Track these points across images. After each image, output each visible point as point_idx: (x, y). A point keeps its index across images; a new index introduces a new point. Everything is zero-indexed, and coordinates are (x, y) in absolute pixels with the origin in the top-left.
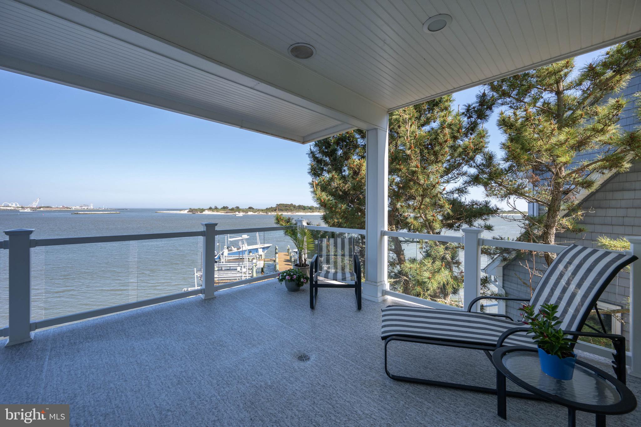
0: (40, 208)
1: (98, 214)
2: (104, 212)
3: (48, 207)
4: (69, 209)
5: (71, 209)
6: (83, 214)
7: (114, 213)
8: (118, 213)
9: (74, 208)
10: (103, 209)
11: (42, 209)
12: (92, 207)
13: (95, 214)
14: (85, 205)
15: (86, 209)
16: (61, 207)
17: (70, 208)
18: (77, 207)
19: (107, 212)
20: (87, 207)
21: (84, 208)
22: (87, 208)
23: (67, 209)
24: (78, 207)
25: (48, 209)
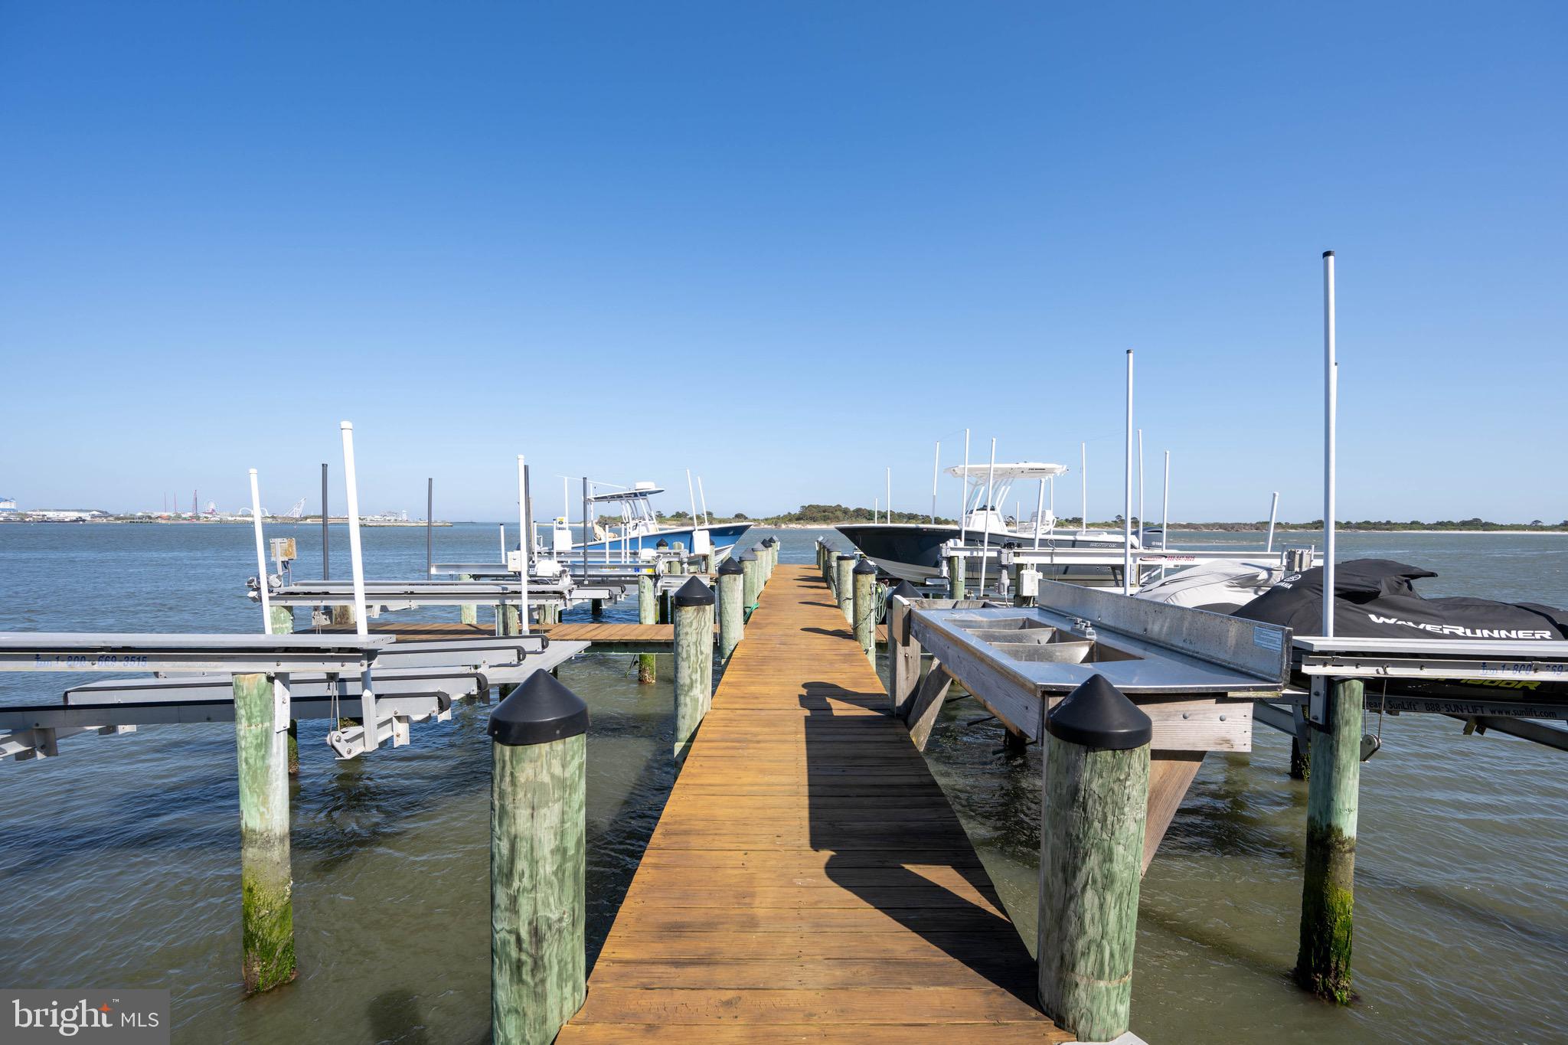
0: (306, 518)
11: (309, 521)
12: (405, 518)
14: (391, 513)
15: (392, 521)
21: (389, 519)
22: (396, 520)
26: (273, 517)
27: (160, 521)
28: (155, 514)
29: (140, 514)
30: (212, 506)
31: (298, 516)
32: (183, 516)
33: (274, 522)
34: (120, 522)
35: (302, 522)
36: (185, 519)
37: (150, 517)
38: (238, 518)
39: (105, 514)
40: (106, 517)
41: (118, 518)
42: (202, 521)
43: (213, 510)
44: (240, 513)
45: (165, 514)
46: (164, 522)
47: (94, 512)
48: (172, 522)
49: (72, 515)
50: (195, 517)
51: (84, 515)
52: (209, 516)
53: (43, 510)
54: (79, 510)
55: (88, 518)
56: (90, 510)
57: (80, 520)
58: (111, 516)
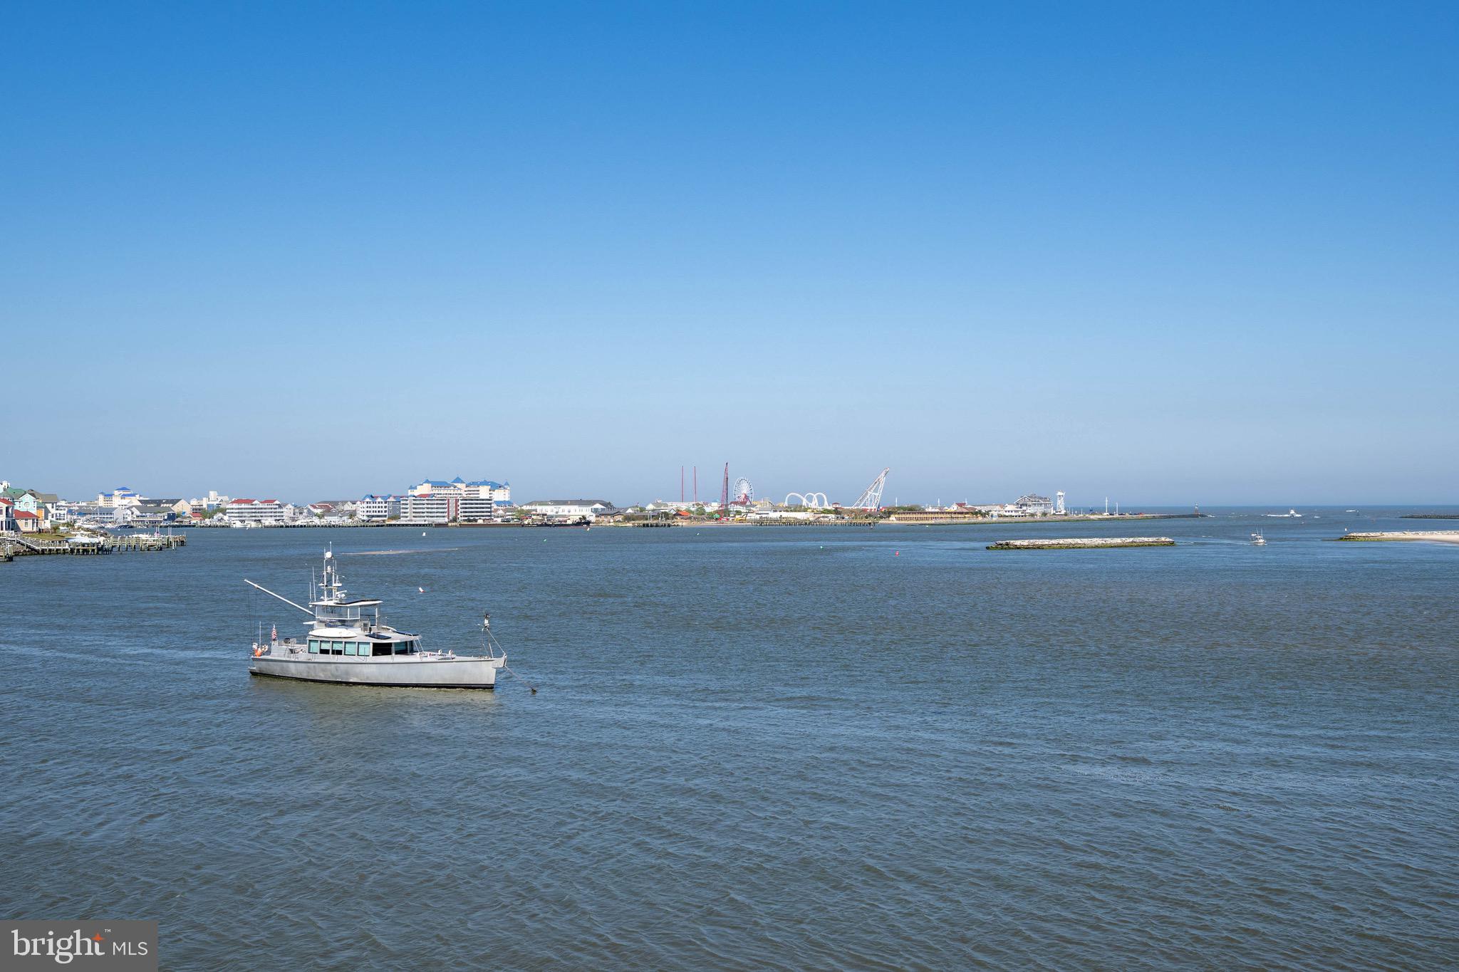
0: (889, 513)
1: (1086, 547)
2: (1109, 541)
3: (911, 510)
4: (980, 519)
5: (987, 519)
6: (1027, 548)
7: (1150, 545)
8: (1165, 545)
9: (996, 511)
10: (1106, 515)
11: (893, 518)
12: (1060, 507)
13: (1073, 547)
14: (1037, 499)
15: (1037, 517)
16: (954, 508)
17: (984, 515)
18: (1009, 508)
19: (1118, 541)
20: (1042, 510)
21: (1030, 510)
22: (1045, 515)
23: (973, 520)
25: (912, 520)
26: (836, 512)
27: (679, 522)
28: (672, 507)
29: (650, 507)
30: (745, 489)
31: (872, 507)
32: (708, 509)
33: (839, 522)
34: (630, 524)
35: (882, 521)
36: (710, 517)
37: (666, 515)
38: (785, 514)
39: (609, 509)
40: (613, 515)
41: (627, 519)
42: (731, 522)
43: (746, 497)
44: (786, 504)
45: (684, 507)
46: (685, 524)
47: (598, 506)
48: (695, 524)
49: (574, 513)
50: (724, 512)
51: (587, 512)
52: (743, 509)
53: (542, 503)
54: (581, 503)
55: (593, 519)
56: (593, 503)
57: (583, 522)
58: (618, 513)
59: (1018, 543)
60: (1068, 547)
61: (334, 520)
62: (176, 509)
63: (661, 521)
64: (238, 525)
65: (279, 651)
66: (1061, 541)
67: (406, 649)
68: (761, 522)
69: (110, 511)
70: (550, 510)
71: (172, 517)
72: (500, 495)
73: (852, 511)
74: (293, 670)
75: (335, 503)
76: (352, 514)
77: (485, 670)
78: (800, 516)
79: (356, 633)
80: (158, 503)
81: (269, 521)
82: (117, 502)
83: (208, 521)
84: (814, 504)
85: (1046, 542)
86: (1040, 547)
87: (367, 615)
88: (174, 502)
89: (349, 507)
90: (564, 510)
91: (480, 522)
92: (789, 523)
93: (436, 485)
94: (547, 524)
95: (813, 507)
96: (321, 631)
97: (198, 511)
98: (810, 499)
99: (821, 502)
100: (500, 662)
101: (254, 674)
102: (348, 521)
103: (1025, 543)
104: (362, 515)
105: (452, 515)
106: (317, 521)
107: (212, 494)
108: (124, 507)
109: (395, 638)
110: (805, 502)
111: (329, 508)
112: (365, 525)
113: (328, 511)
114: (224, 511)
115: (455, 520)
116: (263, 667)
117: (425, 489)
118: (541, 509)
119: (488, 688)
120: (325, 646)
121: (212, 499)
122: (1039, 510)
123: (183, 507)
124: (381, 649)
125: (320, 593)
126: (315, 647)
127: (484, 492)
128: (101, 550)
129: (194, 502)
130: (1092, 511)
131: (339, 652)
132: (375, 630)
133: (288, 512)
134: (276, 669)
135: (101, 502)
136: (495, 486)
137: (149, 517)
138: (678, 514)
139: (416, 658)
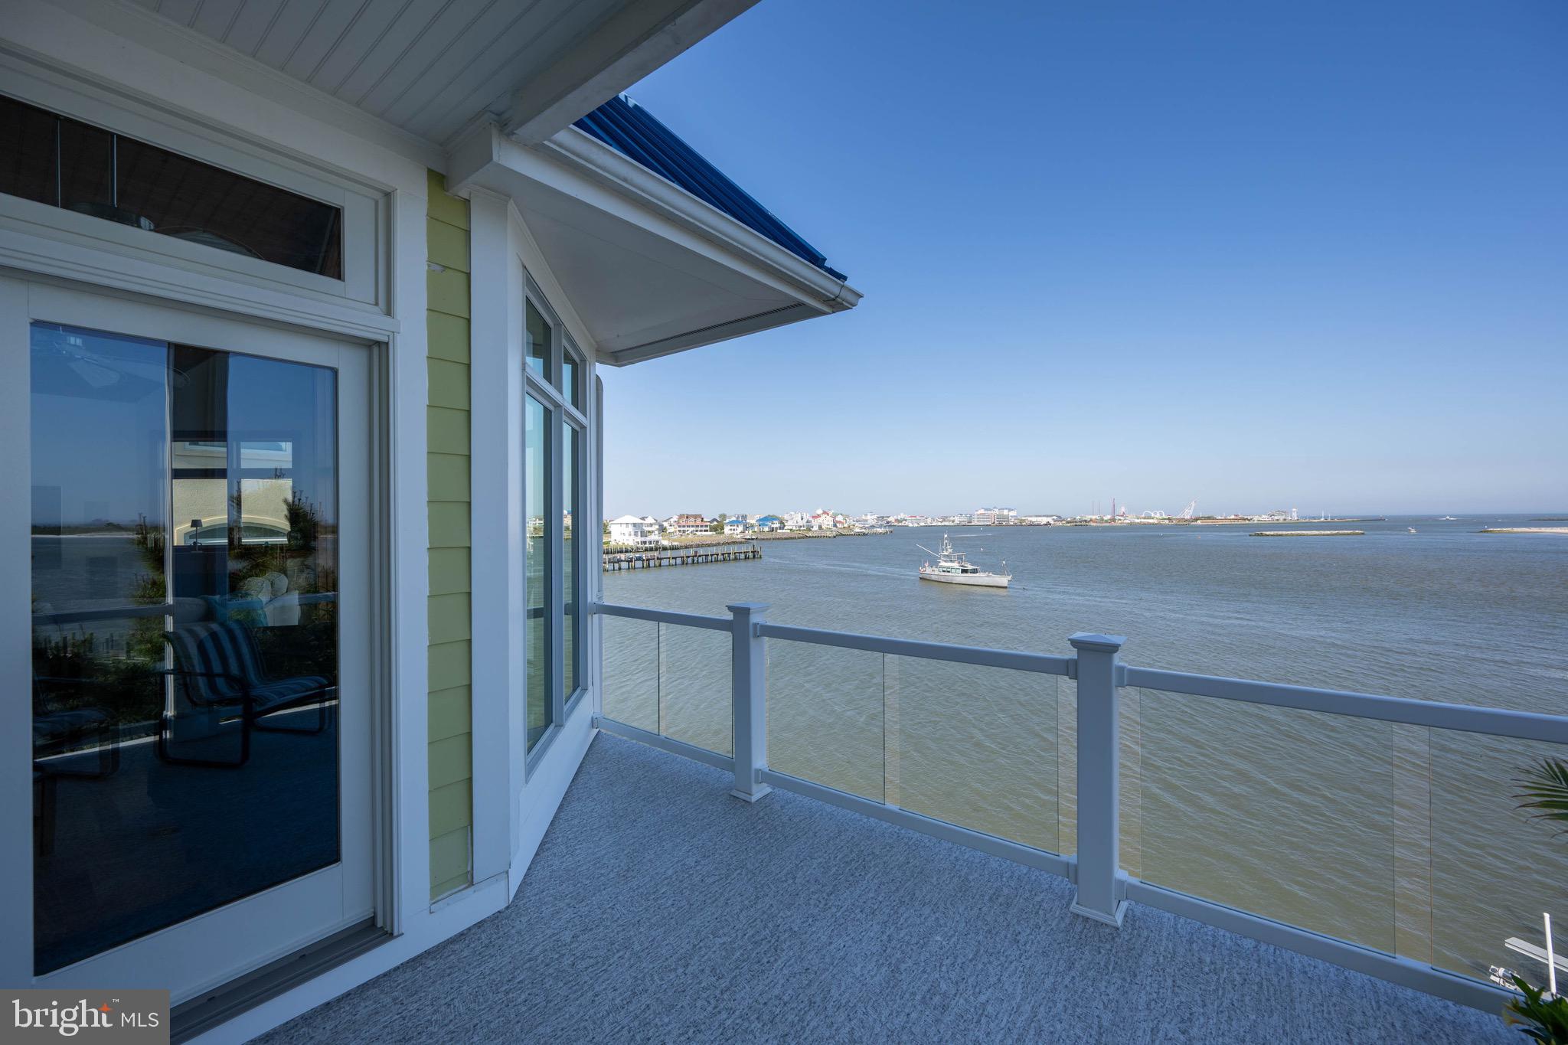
0: (1196, 520)
1: (1307, 535)
2: (1323, 532)
3: (1209, 518)
4: (1247, 522)
5: (1251, 522)
6: (1272, 535)
7: (1348, 534)
8: (1357, 534)
9: (1256, 519)
10: (1322, 520)
11: (1199, 522)
12: (1294, 516)
13: (1301, 535)
14: (1280, 512)
15: (1281, 521)
16: (1233, 517)
17: (1249, 520)
18: (1264, 516)
19: (1329, 532)
20: (1284, 517)
21: (1276, 518)
22: (1285, 520)
23: (1243, 522)
24: (1265, 518)
25: (1210, 522)
26: (1169, 519)
27: (1092, 524)
28: (1088, 518)
29: (1078, 518)
30: (1123, 510)
31: (1189, 517)
32: (1105, 518)
33: (1170, 523)
34: (1069, 525)
35: (1193, 523)
36: (1106, 521)
37: (1086, 521)
38: (1143, 520)
39: (1060, 519)
40: (1061, 521)
41: (1068, 522)
42: (1118, 523)
43: (1124, 513)
44: (1143, 516)
45: (1094, 517)
46: (1094, 524)
47: (1055, 518)
48: (1098, 525)
49: (1044, 520)
50: (1114, 520)
51: (1050, 520)
52: (1122, 518)
53: (1031, 516)
54: (1047, 516)
55: (1052, 522)
56: (1052, 516)
57: (1048, 524)
58: (1064, 520)
59: (1268, 533)
60: (1297, 535)
61: (947, 523)
62: (889, 519)
63: (1084, 524)
64: (911, 525)
65: (929, 570)
66: (1293, 532)
67: (974, 571)
68: (1131, 524)
69: (867, 521)
70: (1034, 519)
71: (888, 523)
72: (1012, 513)
73: (1177, 519)
74: (933, 578)
75: (947, 517)
76: (953, 521)
77: (1003, 580)
78: (1151, 521)
79: (956, 565)
80: (883, 517)
81: (922, 524)
82: (869, 517)
83: (900, 524)
84: (1158, 516)
85: (1284, 533)
86: (1280, 535)
87: (960, 558)
88: (888, 517)
89: (952, 518)
90: (1039, 519)
91: (1004, 524)
92: (1145, 524)
93: (986, 510)
94: (1032, 525)
95: (1157, 516)
96: (943, 564)
97: (897, 520)
98: (1156, 514)
99: (1161, 515)
100: (1009, 578)
101: (921, 578)
102: (952, 524)
103: (1272, 533)
104: (957, 522)
105: (993, 521)
106: (940, 524)
107: (902, 514)
108: (871, 519)
109: (970, 567)
110: (1153, 515)
111: (944, 519)
112: (958, 525)
113: (944, 520)
114: (906, 520)
115: (994, 523)
116: (924, 576)
117: (982, 511)
118: (1030, 519)
119: (1006, 587)
120: (944, 569)
121: (902, 516)
122: (1281, 518)
123: (892, 519)
124: (964, 571)
125: (943, 550)
126: (941, 569)
127: (1006, 512)
128: (864, 534)
129: (895, 517)
130: (1314, 518)
131: (949, 572)
132: (963, 564)
133: (929, 520)
134: (928, 577)
135: (864, 517)
136: (1010, 510)
137: (880, 523)
138: (1091, 520)
139: (978, 575)
